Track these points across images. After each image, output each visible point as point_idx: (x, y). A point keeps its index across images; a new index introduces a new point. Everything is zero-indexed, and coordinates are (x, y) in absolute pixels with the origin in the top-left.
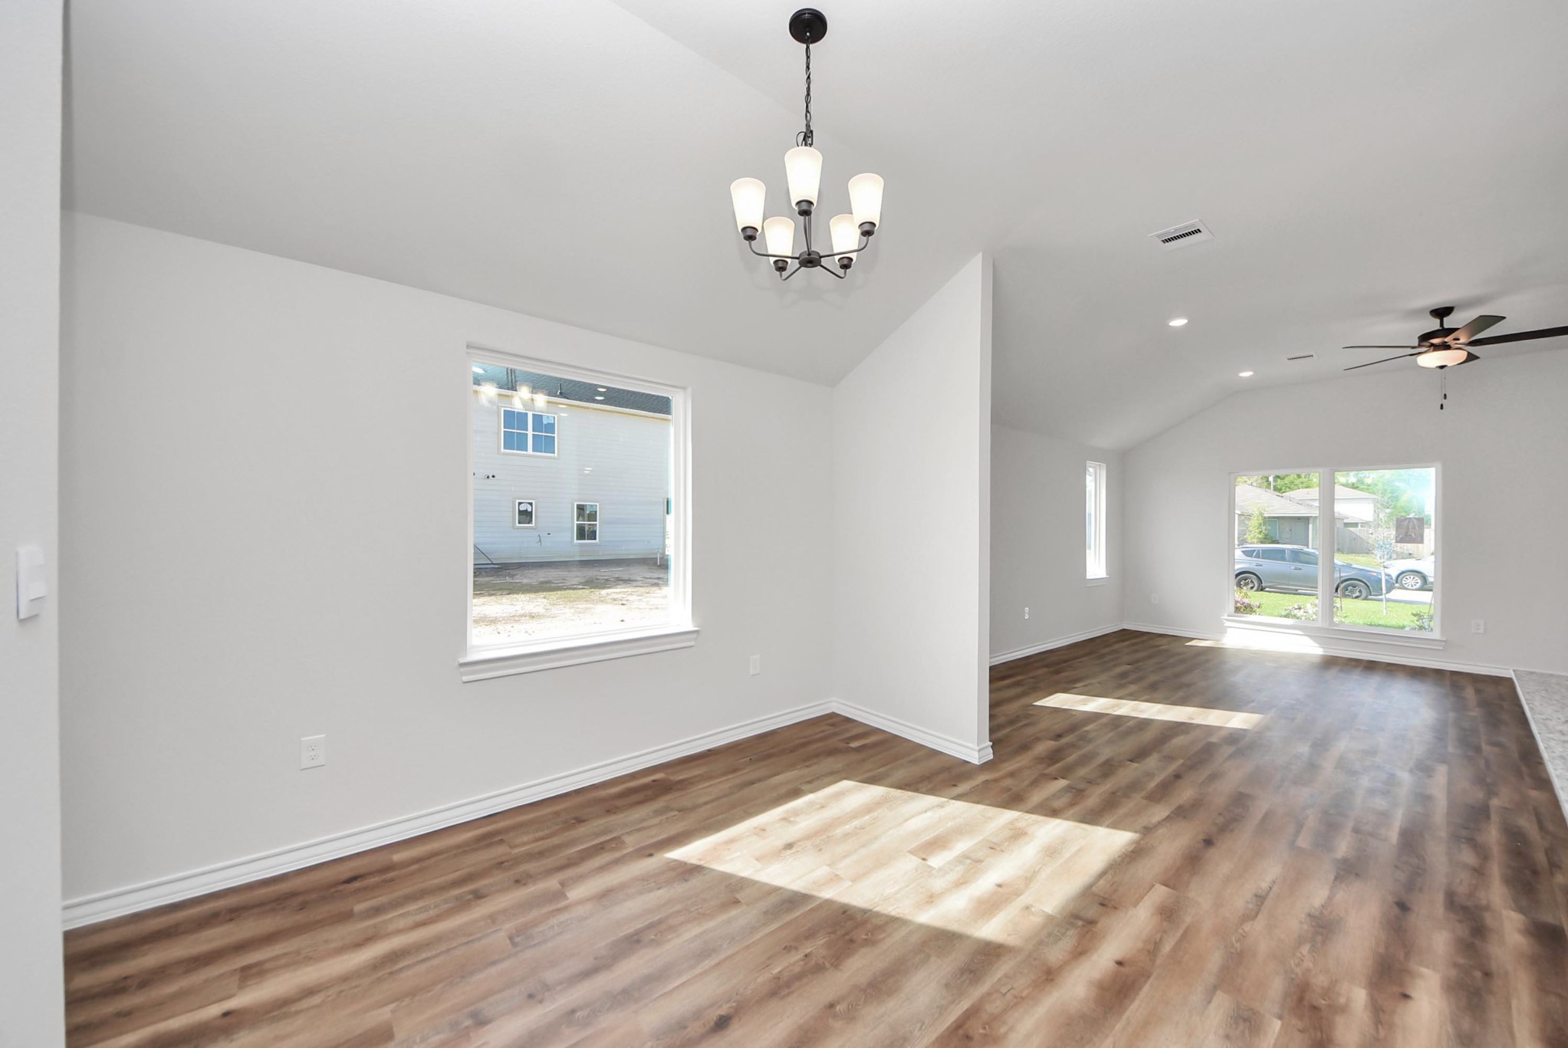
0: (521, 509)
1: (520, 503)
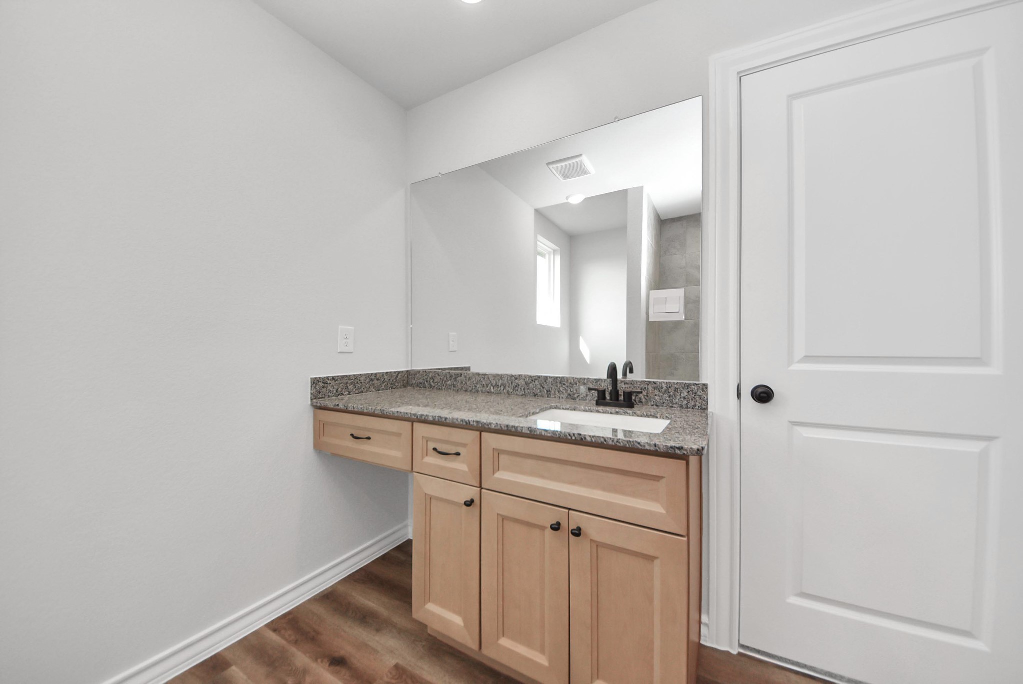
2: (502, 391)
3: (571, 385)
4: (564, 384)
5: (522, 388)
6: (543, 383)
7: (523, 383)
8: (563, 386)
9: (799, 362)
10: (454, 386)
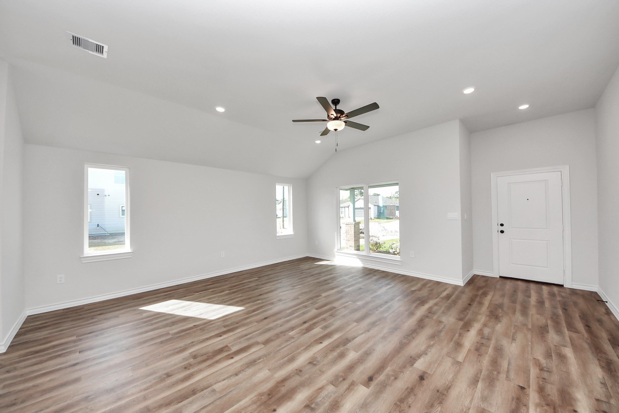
0: (123, 209)
1: (122, 207)
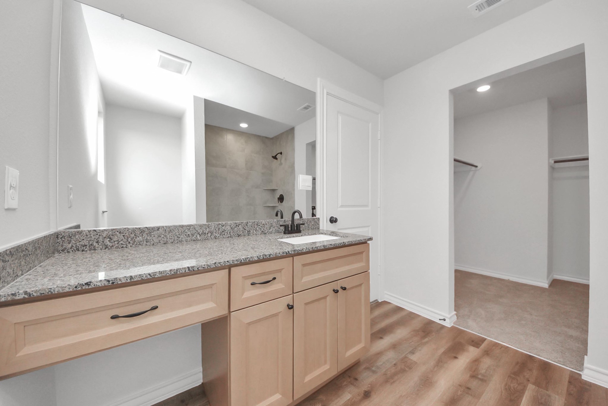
2: (209, 238)
3: (263, 226)
4: (259, 226)
5: (228, 232)
6: (245, 226)
7: (229, 228)
8: (259, 227)
9: (340, 207)
10: (147, 242)
